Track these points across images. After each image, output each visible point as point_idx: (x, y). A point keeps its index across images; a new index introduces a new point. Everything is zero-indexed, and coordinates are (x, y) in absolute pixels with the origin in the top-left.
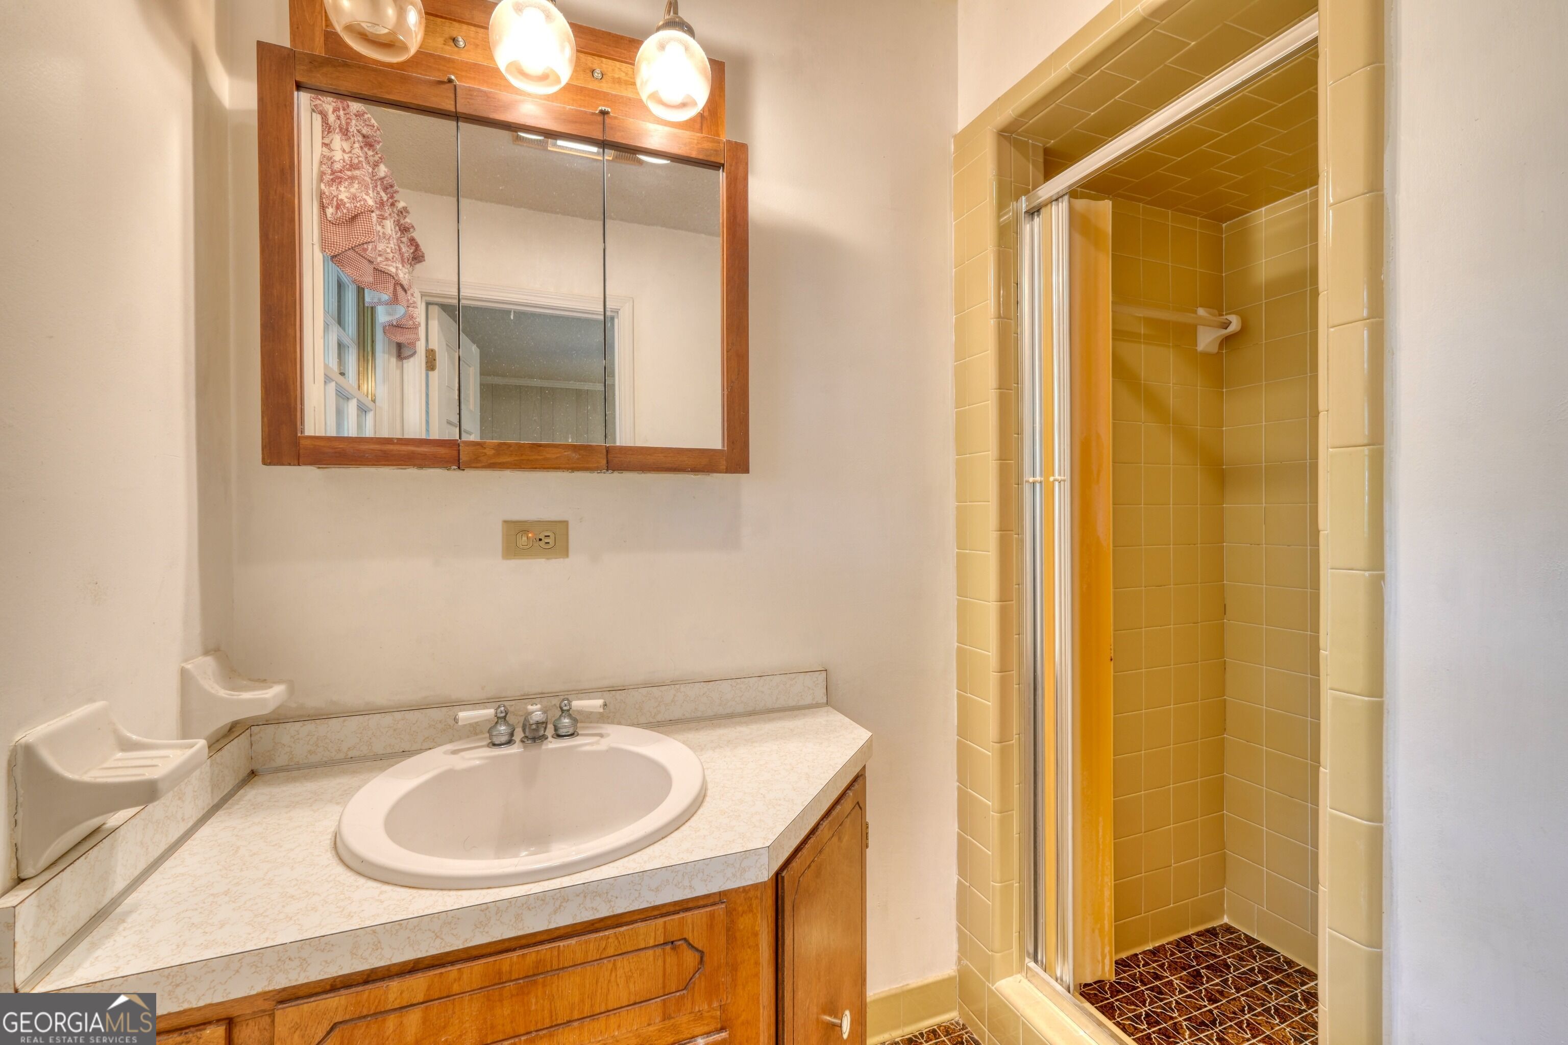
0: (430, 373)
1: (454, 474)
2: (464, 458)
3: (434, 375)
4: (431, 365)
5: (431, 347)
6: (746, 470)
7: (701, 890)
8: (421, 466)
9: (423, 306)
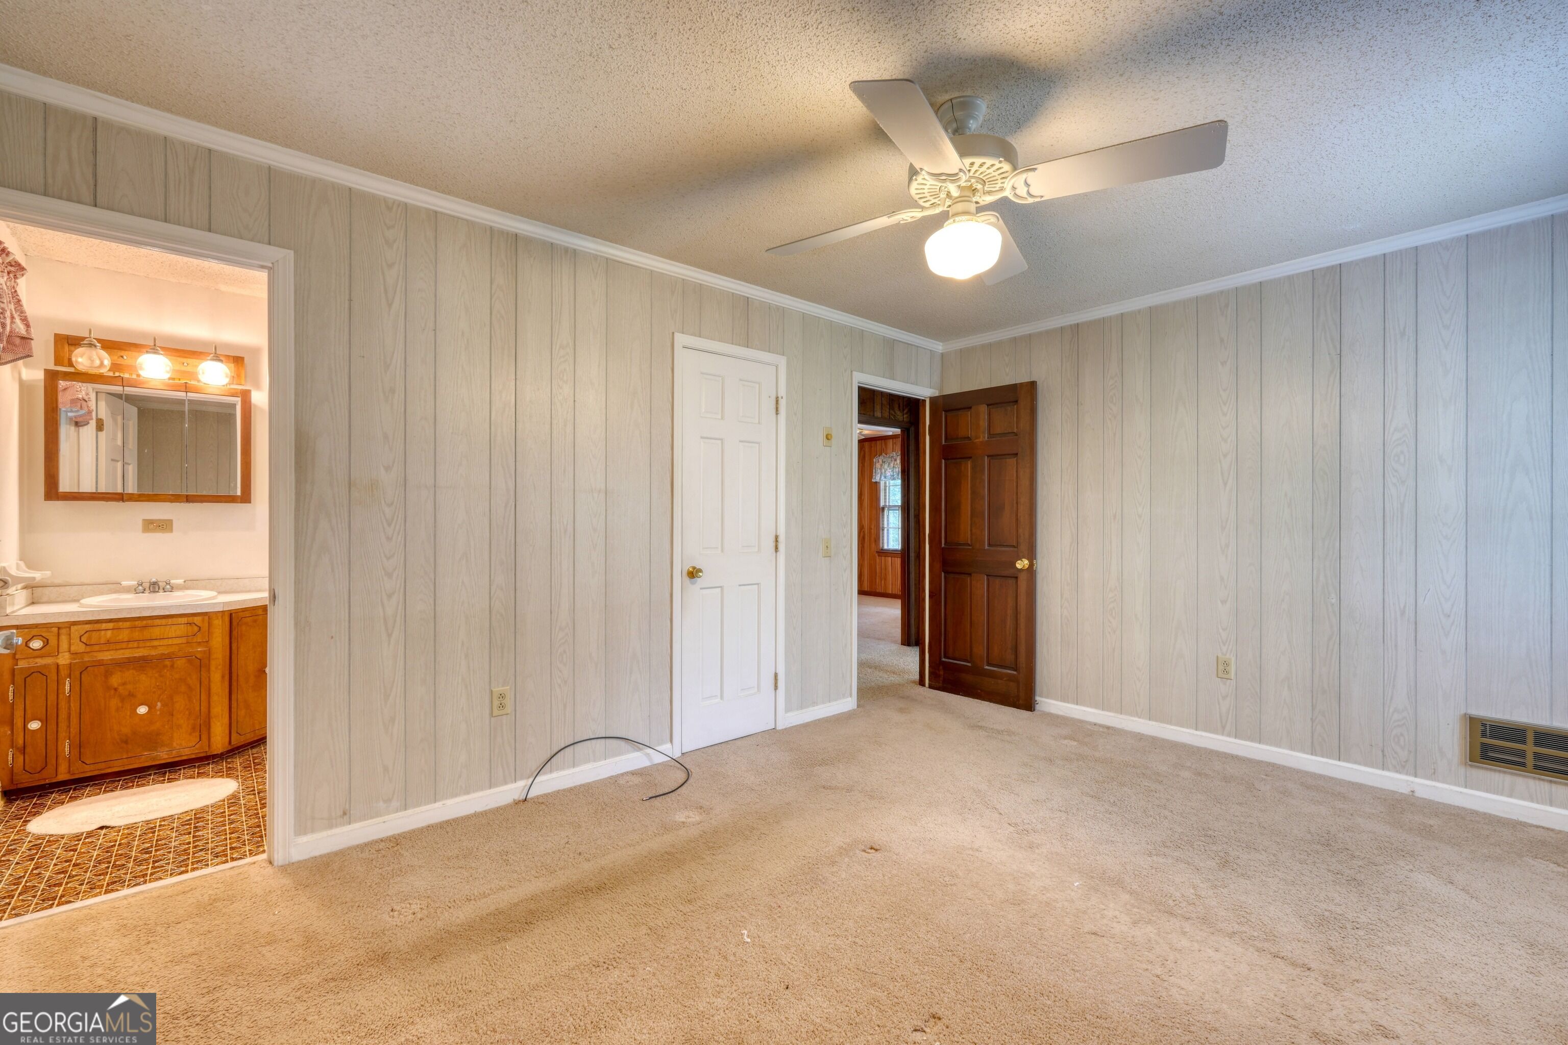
0: (99, 433)
1: (121, 503)
2: (125, 498)
3: (102, 435)
4: (100, 426)
5: (99, 417)
6: (250, 502)
7: (199, 611)
8: (107, 501)
9: (94, 394)
